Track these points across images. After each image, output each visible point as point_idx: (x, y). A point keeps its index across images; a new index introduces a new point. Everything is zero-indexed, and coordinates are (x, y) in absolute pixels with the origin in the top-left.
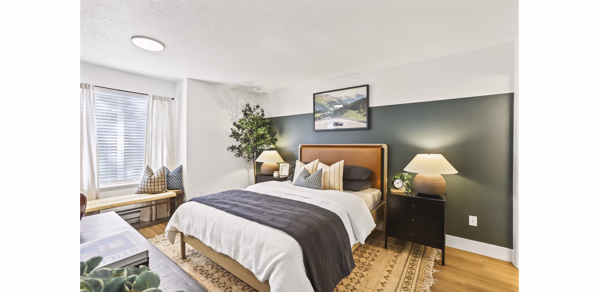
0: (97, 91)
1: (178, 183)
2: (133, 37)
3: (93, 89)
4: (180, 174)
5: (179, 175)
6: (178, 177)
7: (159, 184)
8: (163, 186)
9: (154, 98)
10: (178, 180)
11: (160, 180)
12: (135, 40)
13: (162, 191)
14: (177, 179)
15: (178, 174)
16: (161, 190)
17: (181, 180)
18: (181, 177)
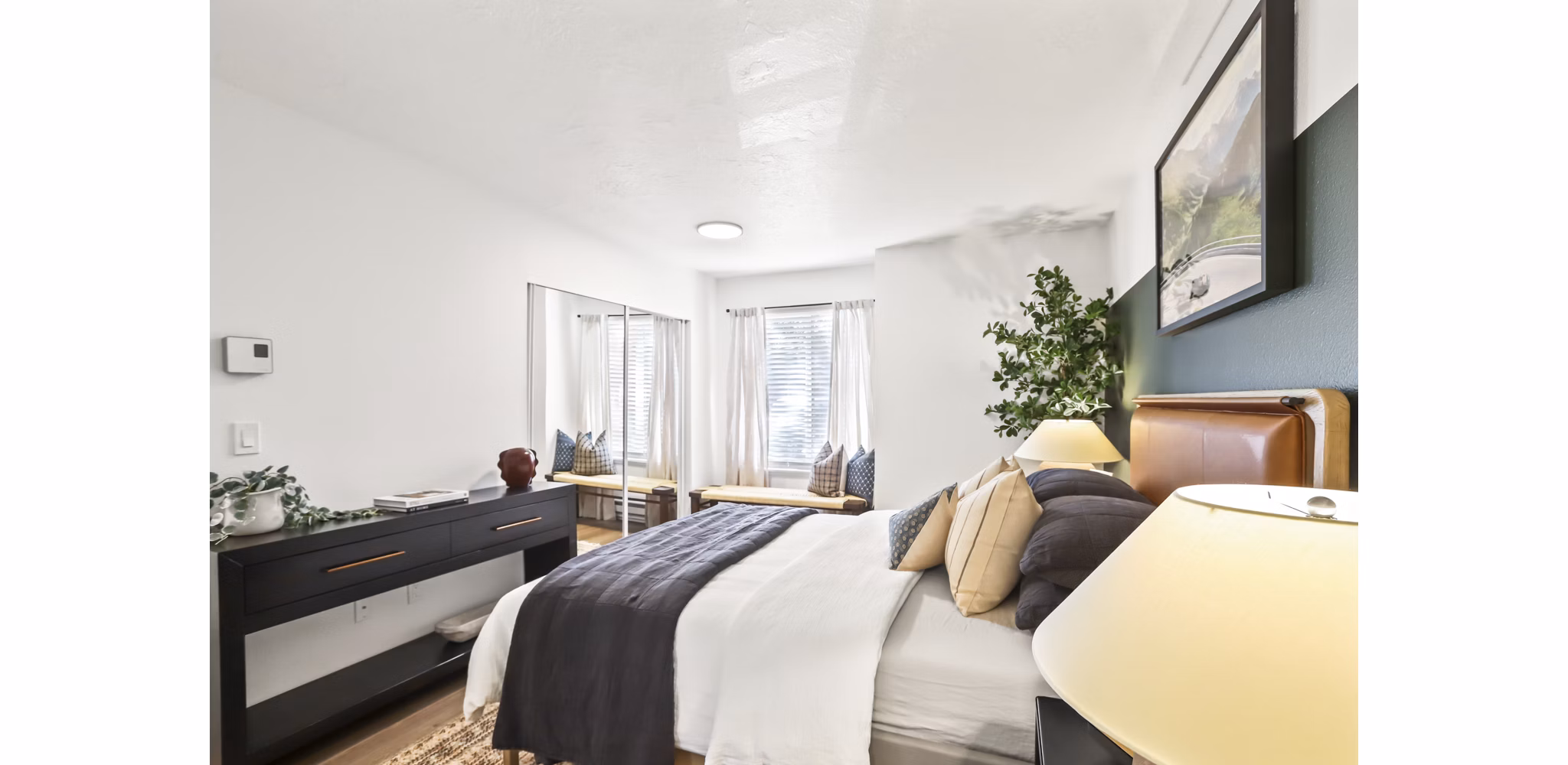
0: (770, 316)
1: (862, 485)
2: (699, 226)
3: (764, 314)
4: (870, 464)
5: (867, 467)
6: (864, 471)
7: (826, 479)
8: (833, 485)
9: (839, 307)
10: (863, 478)
11: (828, 471)
12: (701, 229)
13: (830, 493)
14: (861, 473)
15: (865, 463)
16: (827, 491)
17: (869, 478)
18: (870, 471)
